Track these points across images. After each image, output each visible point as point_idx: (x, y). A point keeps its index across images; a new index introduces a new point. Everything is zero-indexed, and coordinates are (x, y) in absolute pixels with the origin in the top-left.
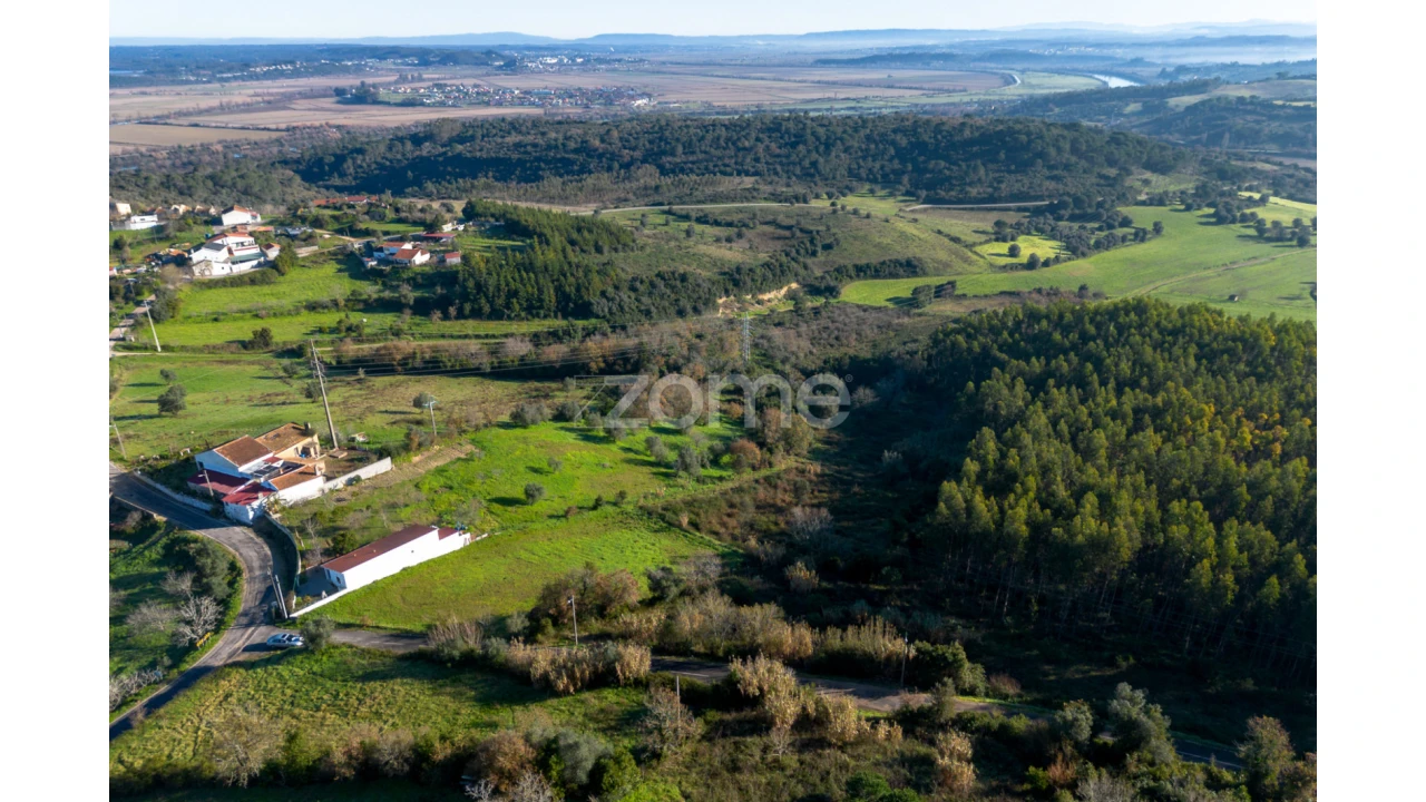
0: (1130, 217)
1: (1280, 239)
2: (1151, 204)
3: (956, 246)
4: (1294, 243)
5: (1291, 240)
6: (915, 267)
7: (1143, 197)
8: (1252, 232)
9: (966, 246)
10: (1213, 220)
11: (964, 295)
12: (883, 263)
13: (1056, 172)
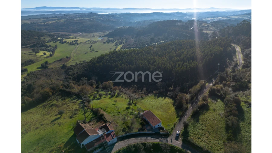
0: (50, 45)
1: (73, 44)
2: (49, 42)
3: (32, 56)
4: (76, 44)
5: (75, 44)
6: (33, 61)
7: (46, 41)
8: (69, 44)
9: (34, 55)
10: (61, 43)
11: (50, 63)
12: (25, 62)
13: (26, 39)
